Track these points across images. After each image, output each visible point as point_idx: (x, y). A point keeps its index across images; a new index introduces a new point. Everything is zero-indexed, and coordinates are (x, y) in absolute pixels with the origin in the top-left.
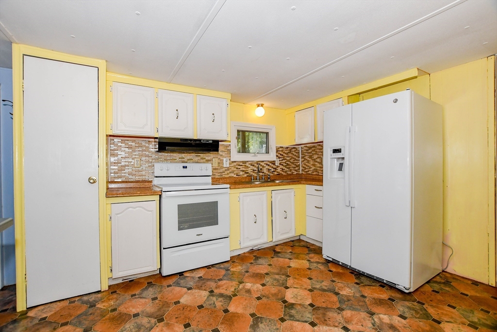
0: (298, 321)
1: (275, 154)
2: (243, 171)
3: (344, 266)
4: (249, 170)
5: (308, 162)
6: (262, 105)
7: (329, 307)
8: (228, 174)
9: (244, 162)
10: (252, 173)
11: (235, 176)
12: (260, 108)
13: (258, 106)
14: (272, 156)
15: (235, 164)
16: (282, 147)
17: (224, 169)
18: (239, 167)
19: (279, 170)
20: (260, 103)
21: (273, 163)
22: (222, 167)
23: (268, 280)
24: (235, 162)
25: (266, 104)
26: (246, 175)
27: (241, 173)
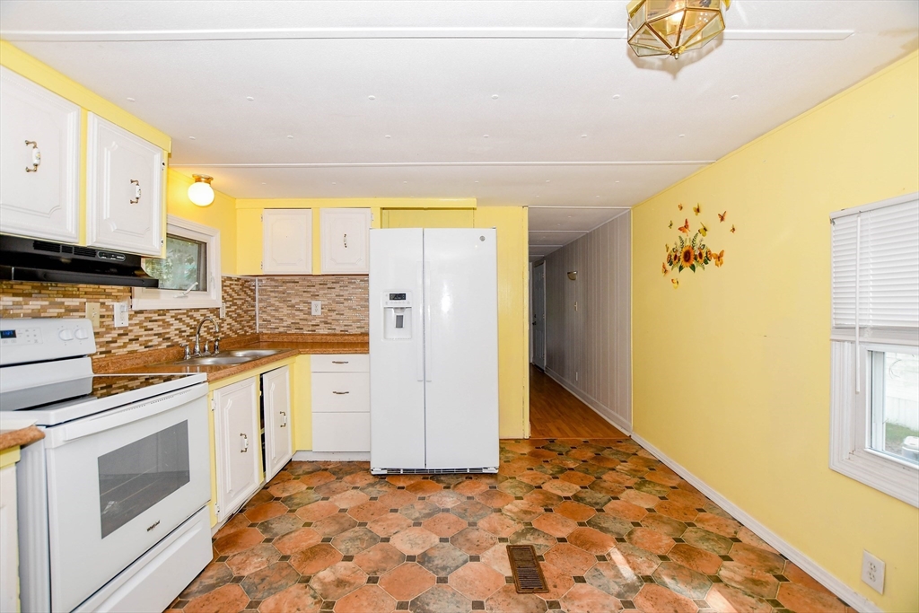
0: (457, 567)
1: (220, 293)
2: (159, 335)
3: (409, 473)
4: (172, 332)
5: (276, 310)
6: (208, 180)
7: (460, 529)
8: (125, 346)
9: (162, 312)
10: (177, 339)
11: (142, 349)
12: (203, 186)
13: (198, 180)
14: (214, 297)
15: (141, 317)
16: (230, 279)
17: (114, 334)
18: (150, 325)
19: (225, 326)
20: (204, 173)
21: (215, 311)
22: (109, 329)
23: (343, 547)
24: (141, 312)
25: (218, 179)
26: (165, 345)
27: (156, 340)
